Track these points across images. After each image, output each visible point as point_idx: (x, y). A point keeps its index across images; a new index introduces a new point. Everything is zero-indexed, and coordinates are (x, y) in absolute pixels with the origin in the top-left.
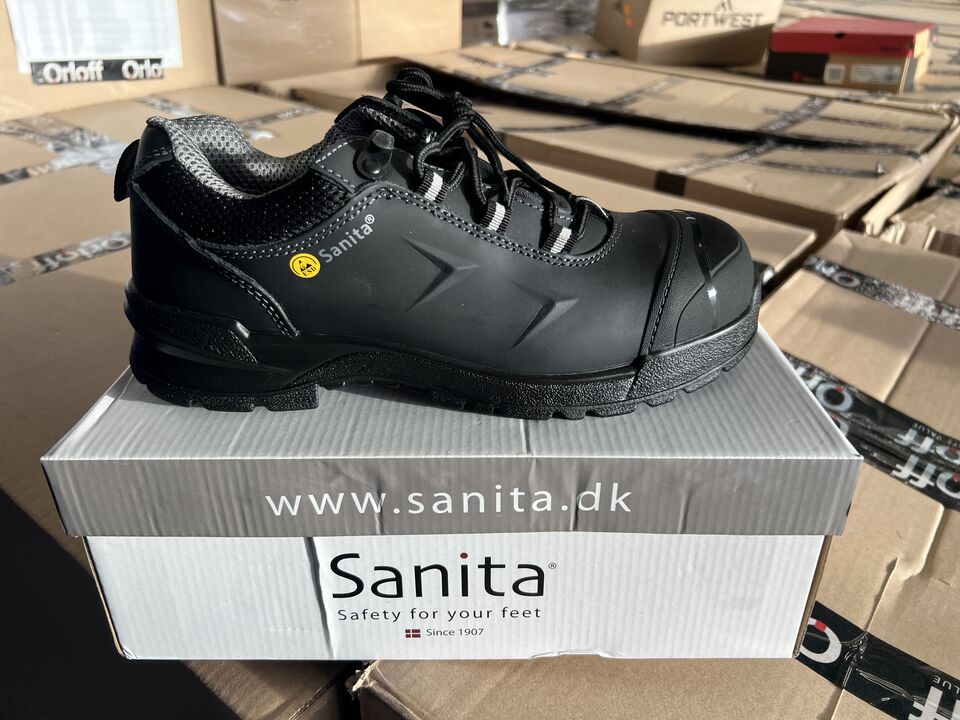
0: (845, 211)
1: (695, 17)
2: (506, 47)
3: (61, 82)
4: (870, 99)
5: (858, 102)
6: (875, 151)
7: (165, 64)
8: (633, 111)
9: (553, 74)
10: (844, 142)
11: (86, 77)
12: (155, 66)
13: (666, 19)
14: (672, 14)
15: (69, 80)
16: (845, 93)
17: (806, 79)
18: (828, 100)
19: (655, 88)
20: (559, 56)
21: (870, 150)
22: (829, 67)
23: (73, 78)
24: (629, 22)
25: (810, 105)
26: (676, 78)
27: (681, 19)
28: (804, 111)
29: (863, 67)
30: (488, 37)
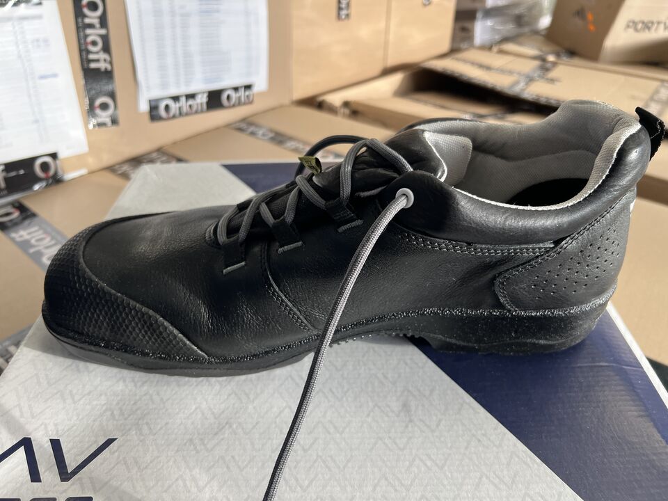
1: (650, 25)
3: (174, 117)
7: (256, 89)
11: (194, 108)
12: (248, 93)
13: (628, 26)
14: (634, 22)
15: (181, 114)
19: (662, 96)
20: (541, 59)
23: (184, 111)
24: (592, 28)
27: (640, 26)
30: (464, 39)
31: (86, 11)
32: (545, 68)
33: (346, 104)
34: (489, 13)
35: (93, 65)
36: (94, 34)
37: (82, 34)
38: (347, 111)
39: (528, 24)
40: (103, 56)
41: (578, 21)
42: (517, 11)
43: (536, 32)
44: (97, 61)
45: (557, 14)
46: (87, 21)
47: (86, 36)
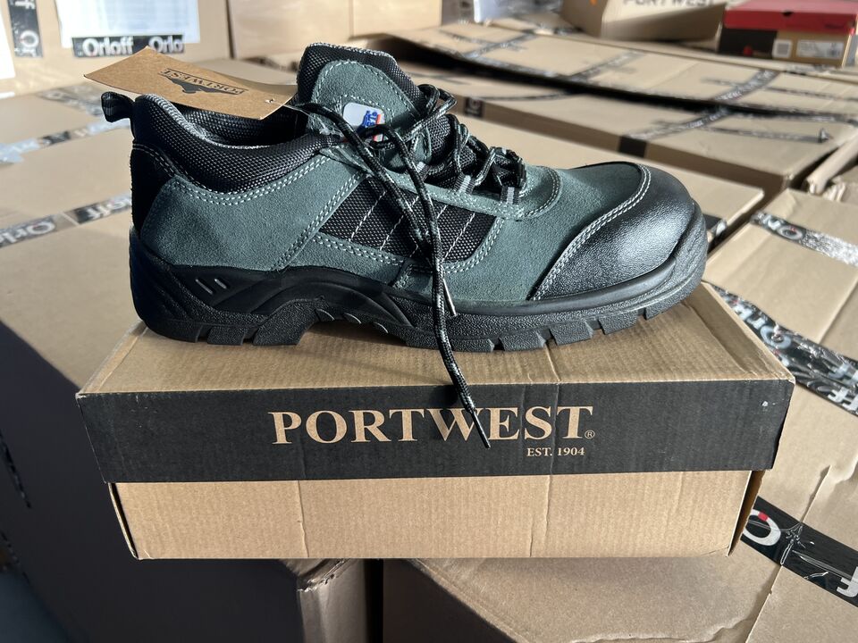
0: (791, 172)
2: (482, 24)
3: (98, 56)
4: (815, 73)
5: (803, 74)
6: (819, 119)
7: (185, 40)
8: (597, 82)
9: (525, 48)
10: (791, 111)
11: (119, 51)
15: (105, 54)
16: (792, 67)
17: (755, 53)
18: (776, 73)
19: (617, 62)
20: (529, 32)
21: (814, 118)
22: (777, 43)
24: (593, 1)
25: (759, 77)
26: (635, 52)
28: (754, 83)
29: (808, 43)
30: (465, 15)
35: (19, 3)
44: (23, 0)
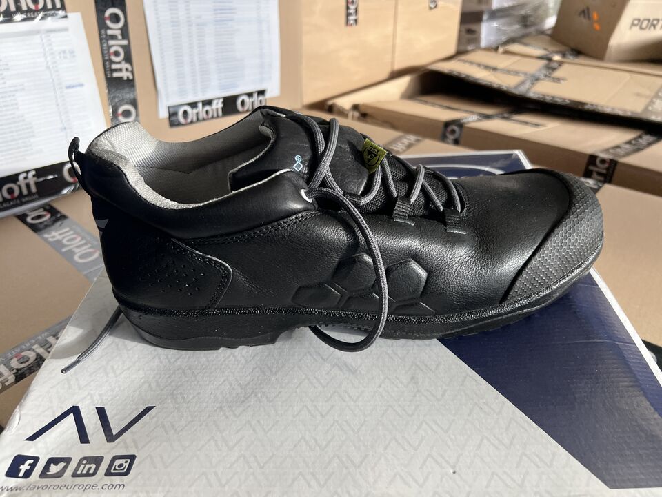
7: (268, 95)
11: (210, 116)
12: (261, 98)
13: (633, 24)
14: (639, 20)
15: (198, 120)
20: (549, 59)
23: (201, 117)
24: (597, 26)
27: (645, 24)
30: (469, 42)
31: (108, 23)
32: (550, 67)
33: (355, 107)
34: (495, 15)
35: (116, 75)
36: (116, 45)
37: (105, 45)
38: (356, 114)
39: (533, 24)
40: (124, 65)
41: (584, 21)
42: (523, 12)
43: (542, 32)
44: (120, 70)
45: (562, 15)
46: (110, 32)
47: (109, 47)
